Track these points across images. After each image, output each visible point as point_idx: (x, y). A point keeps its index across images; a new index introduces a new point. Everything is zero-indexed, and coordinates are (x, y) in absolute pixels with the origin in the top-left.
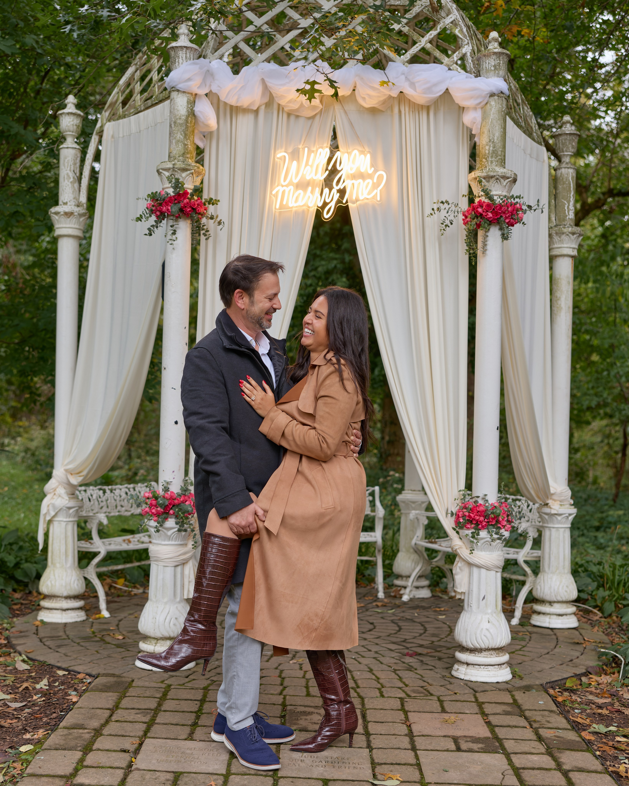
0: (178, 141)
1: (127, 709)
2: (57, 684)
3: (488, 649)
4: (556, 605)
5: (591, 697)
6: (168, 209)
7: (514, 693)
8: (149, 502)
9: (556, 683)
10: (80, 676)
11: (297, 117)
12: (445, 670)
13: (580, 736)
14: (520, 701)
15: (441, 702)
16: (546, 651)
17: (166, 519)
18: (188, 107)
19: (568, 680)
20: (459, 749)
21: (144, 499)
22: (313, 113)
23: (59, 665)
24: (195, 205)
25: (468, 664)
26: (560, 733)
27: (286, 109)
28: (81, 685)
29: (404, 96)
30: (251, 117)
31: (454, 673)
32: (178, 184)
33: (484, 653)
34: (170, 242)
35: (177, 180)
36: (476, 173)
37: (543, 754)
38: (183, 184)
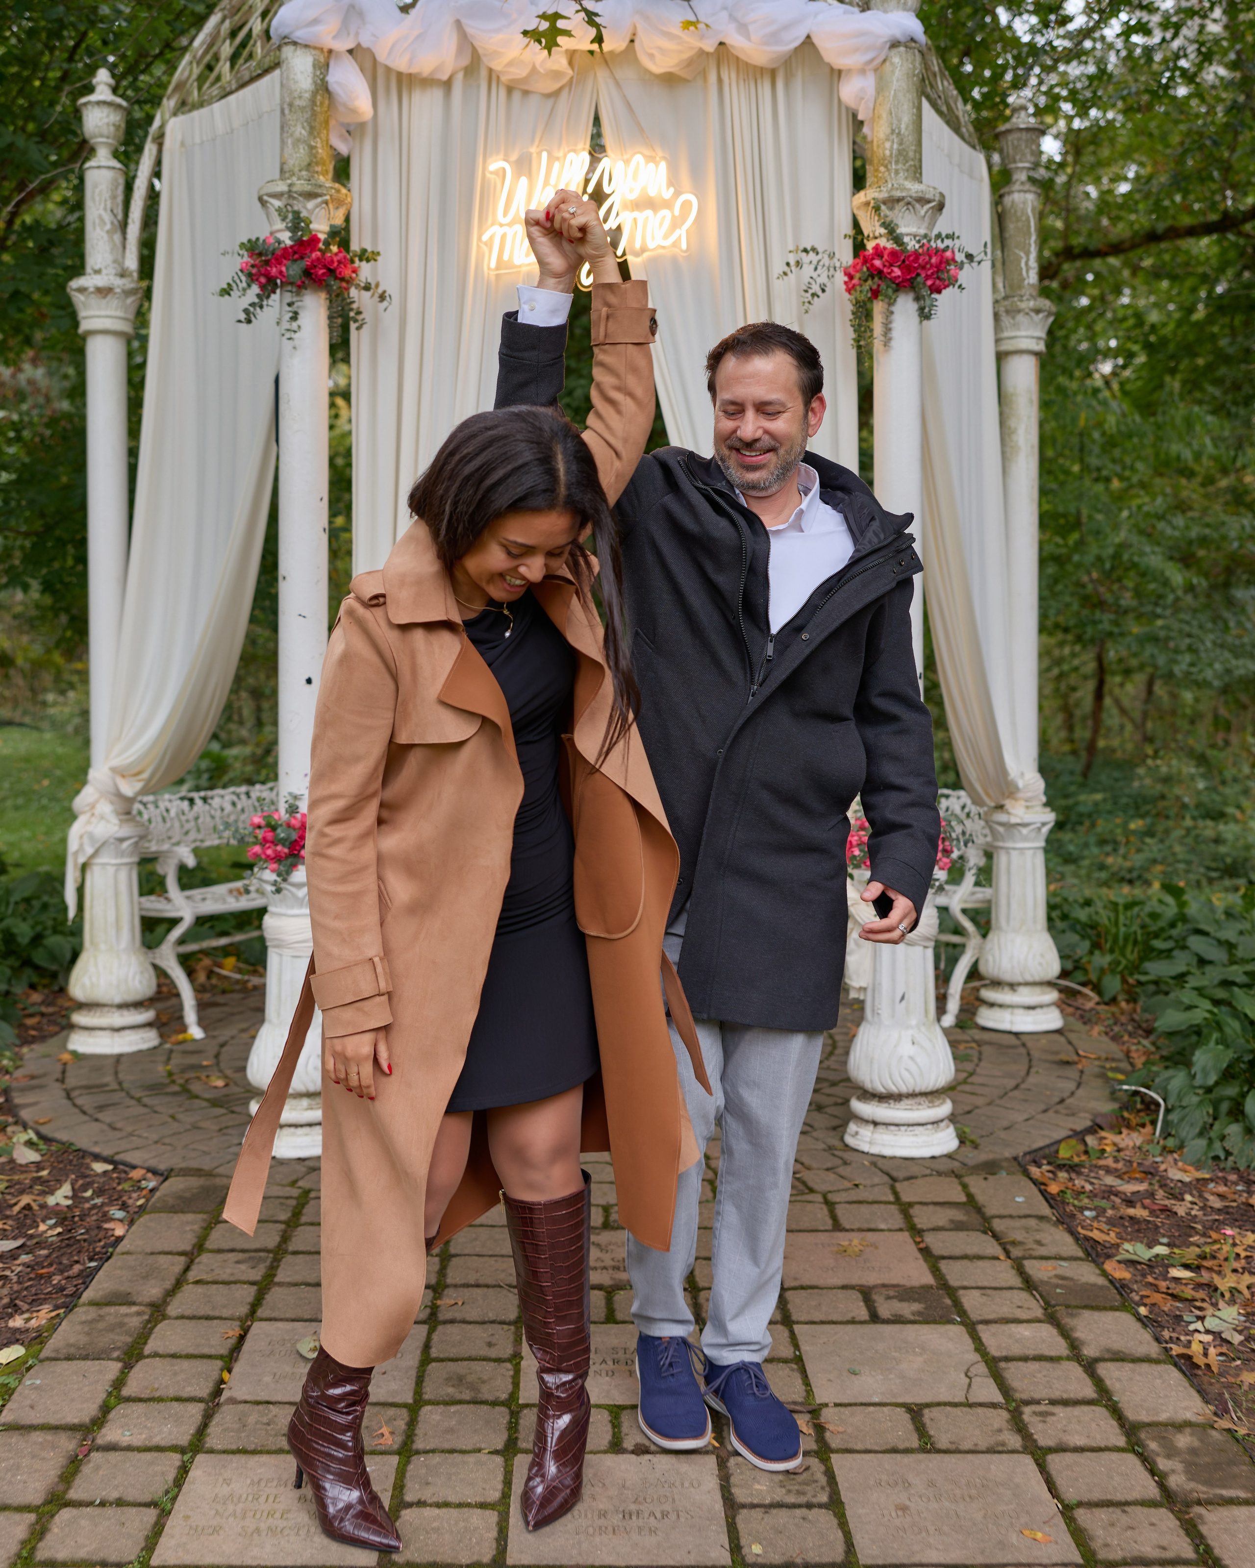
0: (298, 140)
1: (220, 1251)
2: (89, 1194)
3: (913, 1095)
4: (1022, 990)
5: (1110, 1180)
6: (281, 272)
7: (966, 1180)
8: (260, 834)
9: (1041, 1153)
10: (136, 1174)
11: (526, 93)
12: (832, 1133)
13: (1104, 1274)
14: (980, 1198)
15: (830, 1205)
16: (1012, 1083)
17: (294, 866)
18: (315, 75)
19: (1063, 1145)
20: (875, 1318)
21: (250, 829)
22: (557, 86)
23: (96, 1150)
24: (332, 262)
25: (875, 1124)
26: (1066, 1268)
27: (503, 79)
28: (135, 1195)
29: (728, 51)
30: (437, 94)
31: (849, 1140)
32: (297, 223)
33: (905, 1103)
34: (288, 335)
35: (297, 214)
36: (868, 194)
37: (1040, 1321)
38: (308, 222)
